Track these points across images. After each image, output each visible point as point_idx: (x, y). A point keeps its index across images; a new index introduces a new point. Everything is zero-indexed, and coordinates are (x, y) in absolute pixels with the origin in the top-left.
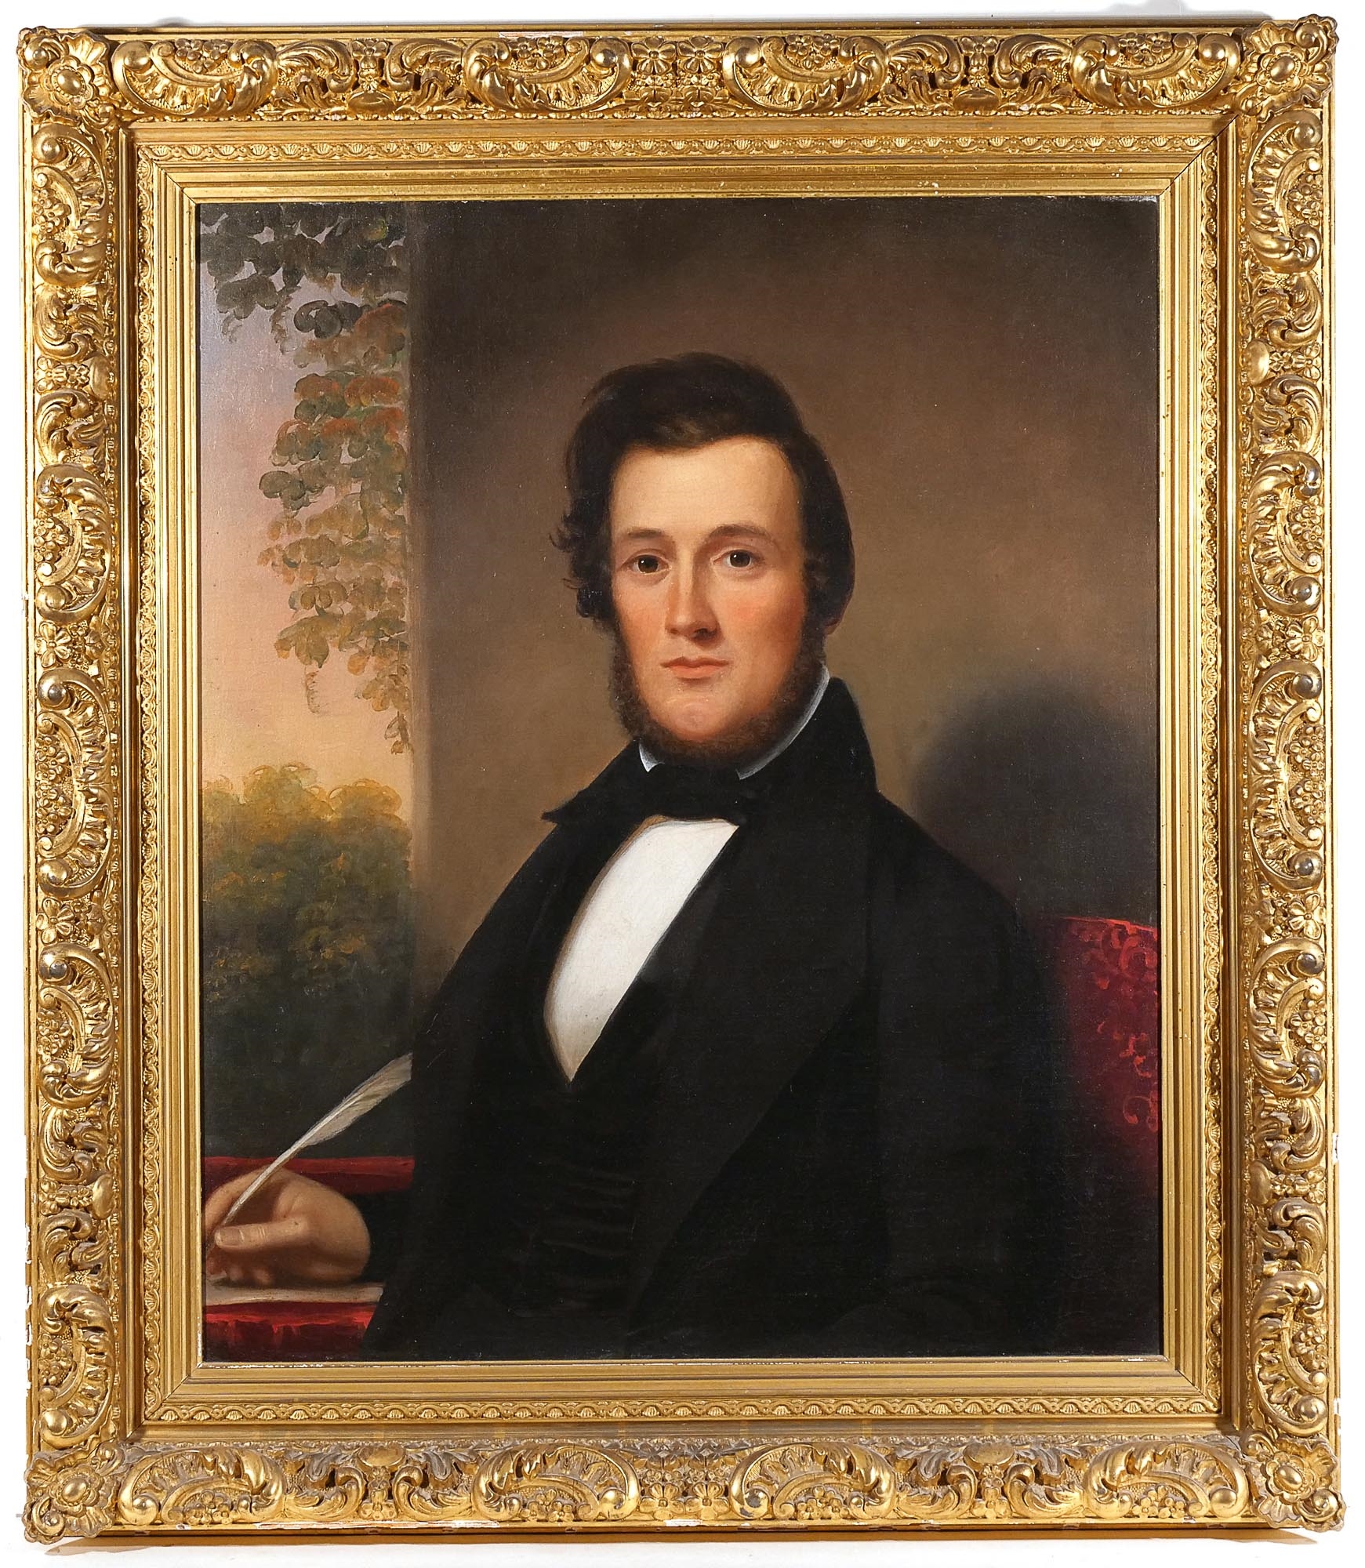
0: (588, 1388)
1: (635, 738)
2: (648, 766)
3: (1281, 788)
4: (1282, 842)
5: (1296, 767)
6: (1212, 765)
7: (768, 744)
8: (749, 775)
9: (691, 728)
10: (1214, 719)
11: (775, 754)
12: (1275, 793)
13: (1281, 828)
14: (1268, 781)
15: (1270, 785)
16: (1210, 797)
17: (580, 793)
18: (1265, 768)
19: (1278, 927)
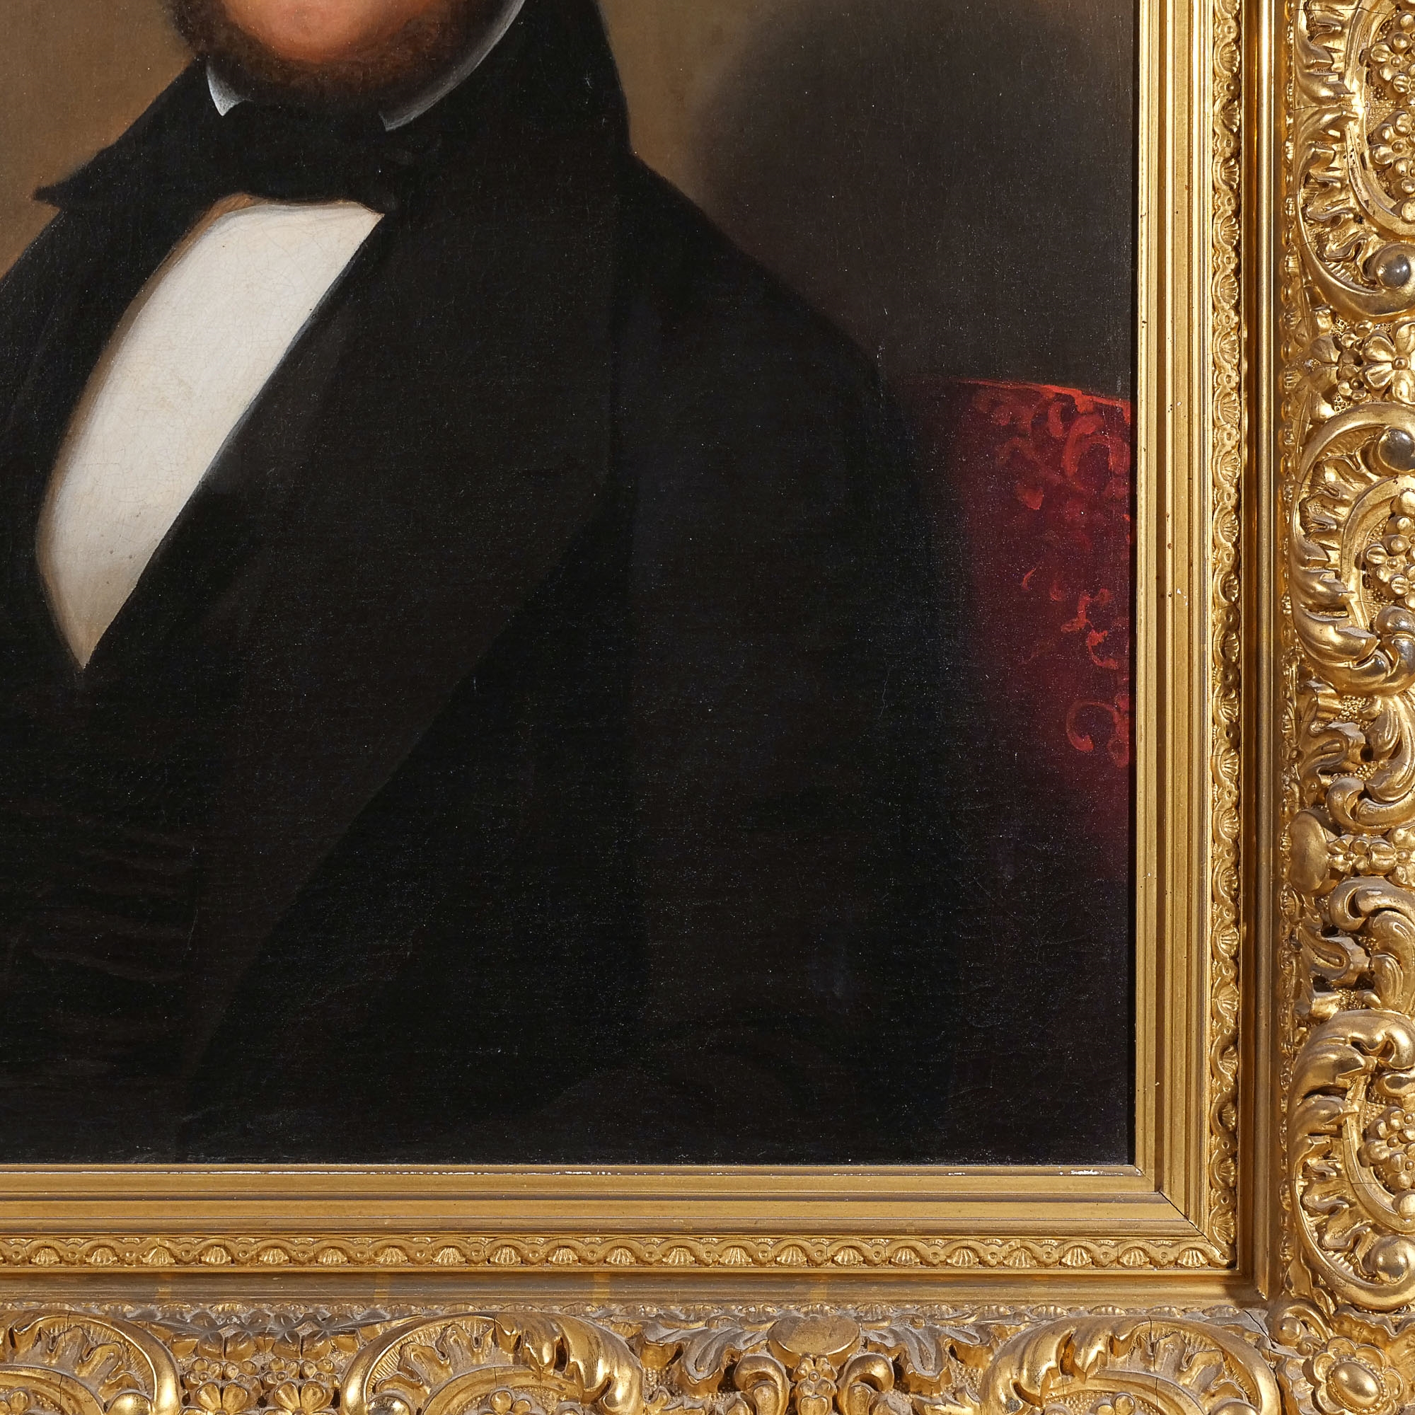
0: (104, 1214)
1: (200, 54)
2: (222, 105)
3: (1353, 129)
4: (1354, 229)
5: (1380, 89)
6: (1230, 102)
7: (438, 66)
8: (402, 122)
9: (299, 38)
10: (1236, 18)
11: (450, 85)
12: (1342, 139)
13: (1352, 203)
14: (1328, 118)
15: (1334, 124)
16: (1227, 161)
17: (101, 153)
18: (1325, 92)
19: (1346, 385)
